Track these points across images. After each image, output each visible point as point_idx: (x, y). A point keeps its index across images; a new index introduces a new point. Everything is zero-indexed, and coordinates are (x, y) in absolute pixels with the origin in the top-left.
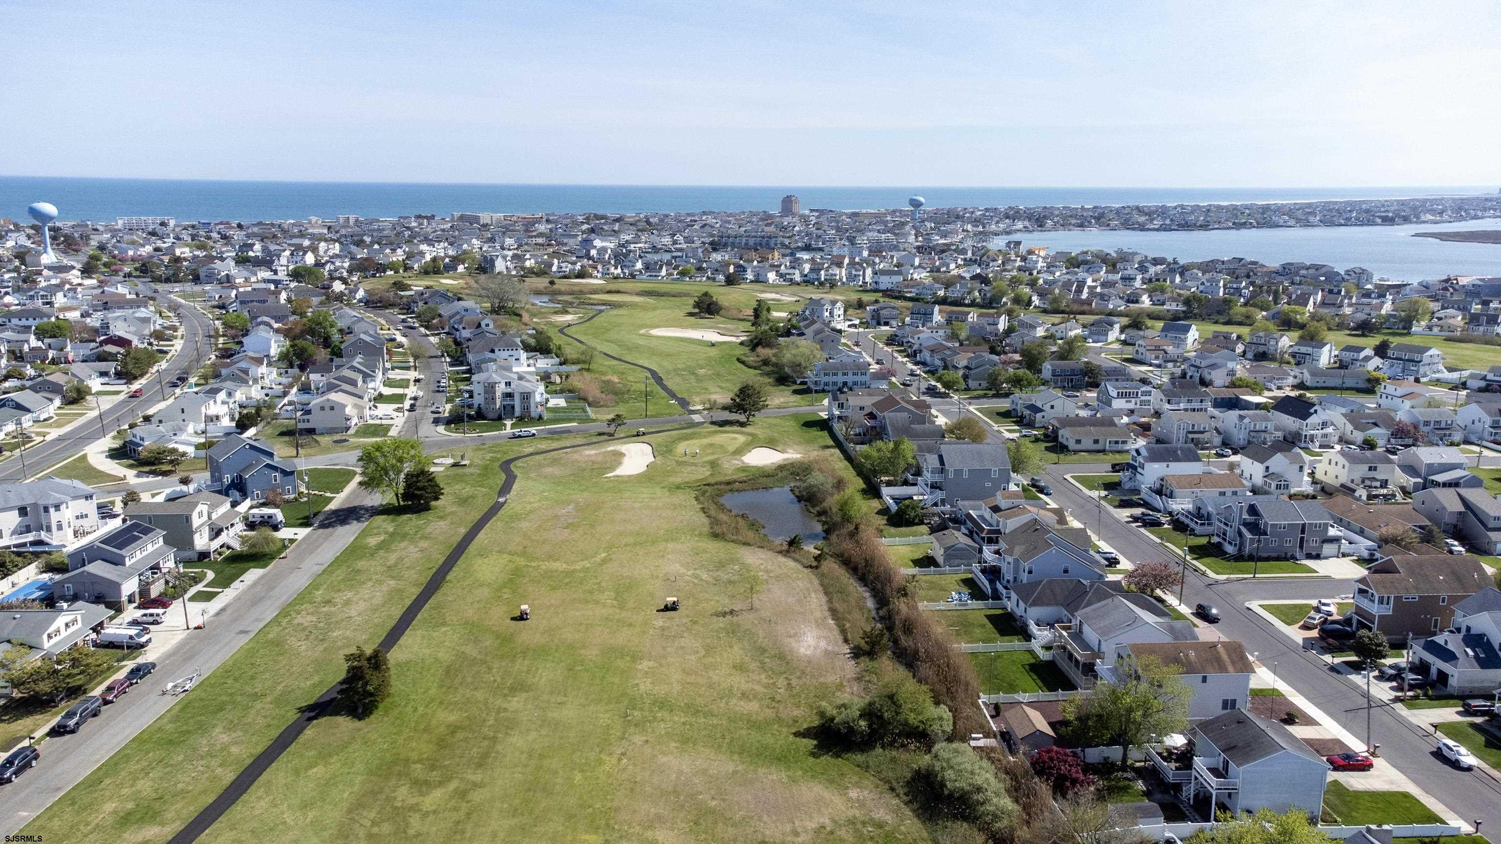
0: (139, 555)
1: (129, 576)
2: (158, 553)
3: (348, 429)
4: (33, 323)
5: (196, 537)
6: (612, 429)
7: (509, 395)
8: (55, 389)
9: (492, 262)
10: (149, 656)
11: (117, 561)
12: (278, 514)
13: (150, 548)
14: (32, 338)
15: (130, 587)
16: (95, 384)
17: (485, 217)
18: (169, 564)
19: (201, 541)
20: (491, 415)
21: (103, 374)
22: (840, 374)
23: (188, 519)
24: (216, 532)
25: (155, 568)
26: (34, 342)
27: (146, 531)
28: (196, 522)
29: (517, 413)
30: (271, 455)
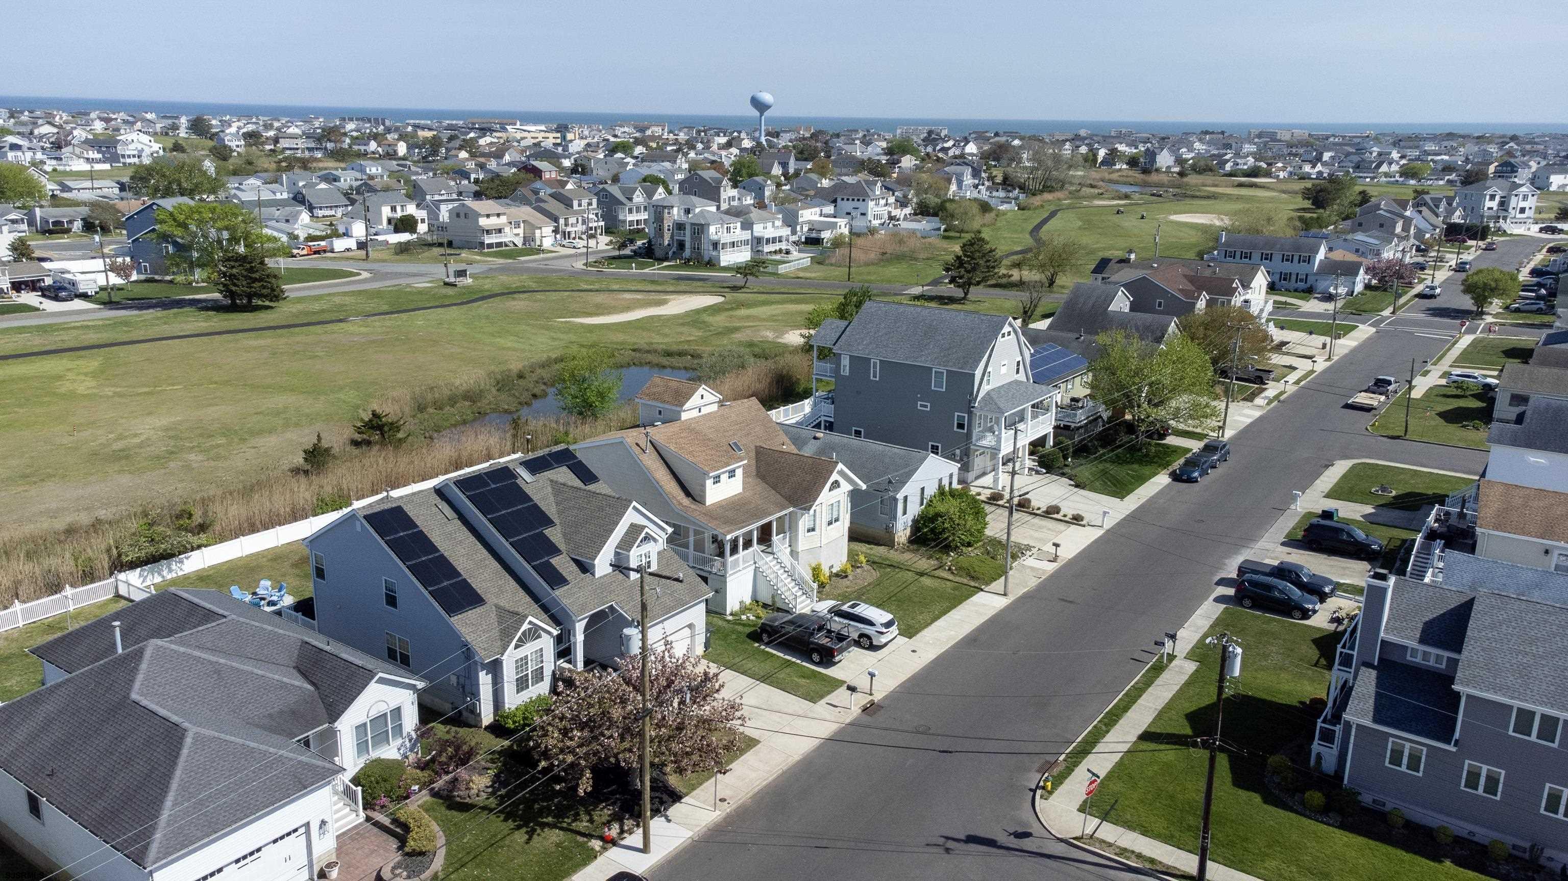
6: (743, 282)
7: (683, 226)
29: (687, 253)
30: (332, 251)
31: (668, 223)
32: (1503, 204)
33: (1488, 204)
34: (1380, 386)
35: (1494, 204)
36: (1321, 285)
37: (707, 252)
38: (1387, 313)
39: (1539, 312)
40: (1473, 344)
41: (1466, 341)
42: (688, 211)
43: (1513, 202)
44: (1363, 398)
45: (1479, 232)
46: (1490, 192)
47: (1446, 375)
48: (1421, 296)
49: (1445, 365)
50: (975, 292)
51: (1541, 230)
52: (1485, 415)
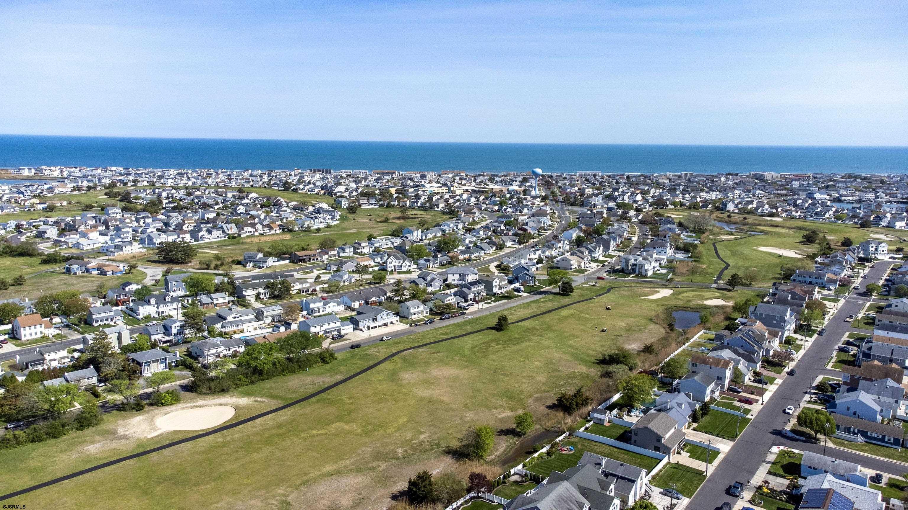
0: (476, 289)
1: (471, 293)
2: (481, 290)
3: (571, 269)
4: (505, 220)
5: (494, 289)
6: (667, 283)
7: (636, 265)
8: (494, 244)
9: (725, 205)
10: (467, 311)
11: (470, 289)
12: (522, 288)
13: (479, 288)
14: (502, 226)
15: (471, 296)
16: (509, 244)
17: (769, 175)
18: (484, 294)
19: (496, 290)
20: (626, 272)
21: (514, 241)
22: (808, 277)
23: (492, 283)
24: (500, 288)
25: (479, 294)
26: (503, 227)
27: (480, 283)
28: (494, 284)
29: (637, 272)
30: (528, 271)
31: (630, 264)
32: (876, 249)
33: (871, 249)
34: (851, 317)
35: (873, 249)
36: (827, 286)
37: (644, 273)
38: (846, 294)
39: (886, 295)
40: (871, 305)
41: (868, 304)
42: (636, 260)
43: (880, 248)
44: (848, 320)
45: (869, 260)
46: (871, 245)
47: (865, 314)
48: (854, 288)
49: (864, 311)
50: (736, 288)
51: (890, 258)
52: (873, 324)
